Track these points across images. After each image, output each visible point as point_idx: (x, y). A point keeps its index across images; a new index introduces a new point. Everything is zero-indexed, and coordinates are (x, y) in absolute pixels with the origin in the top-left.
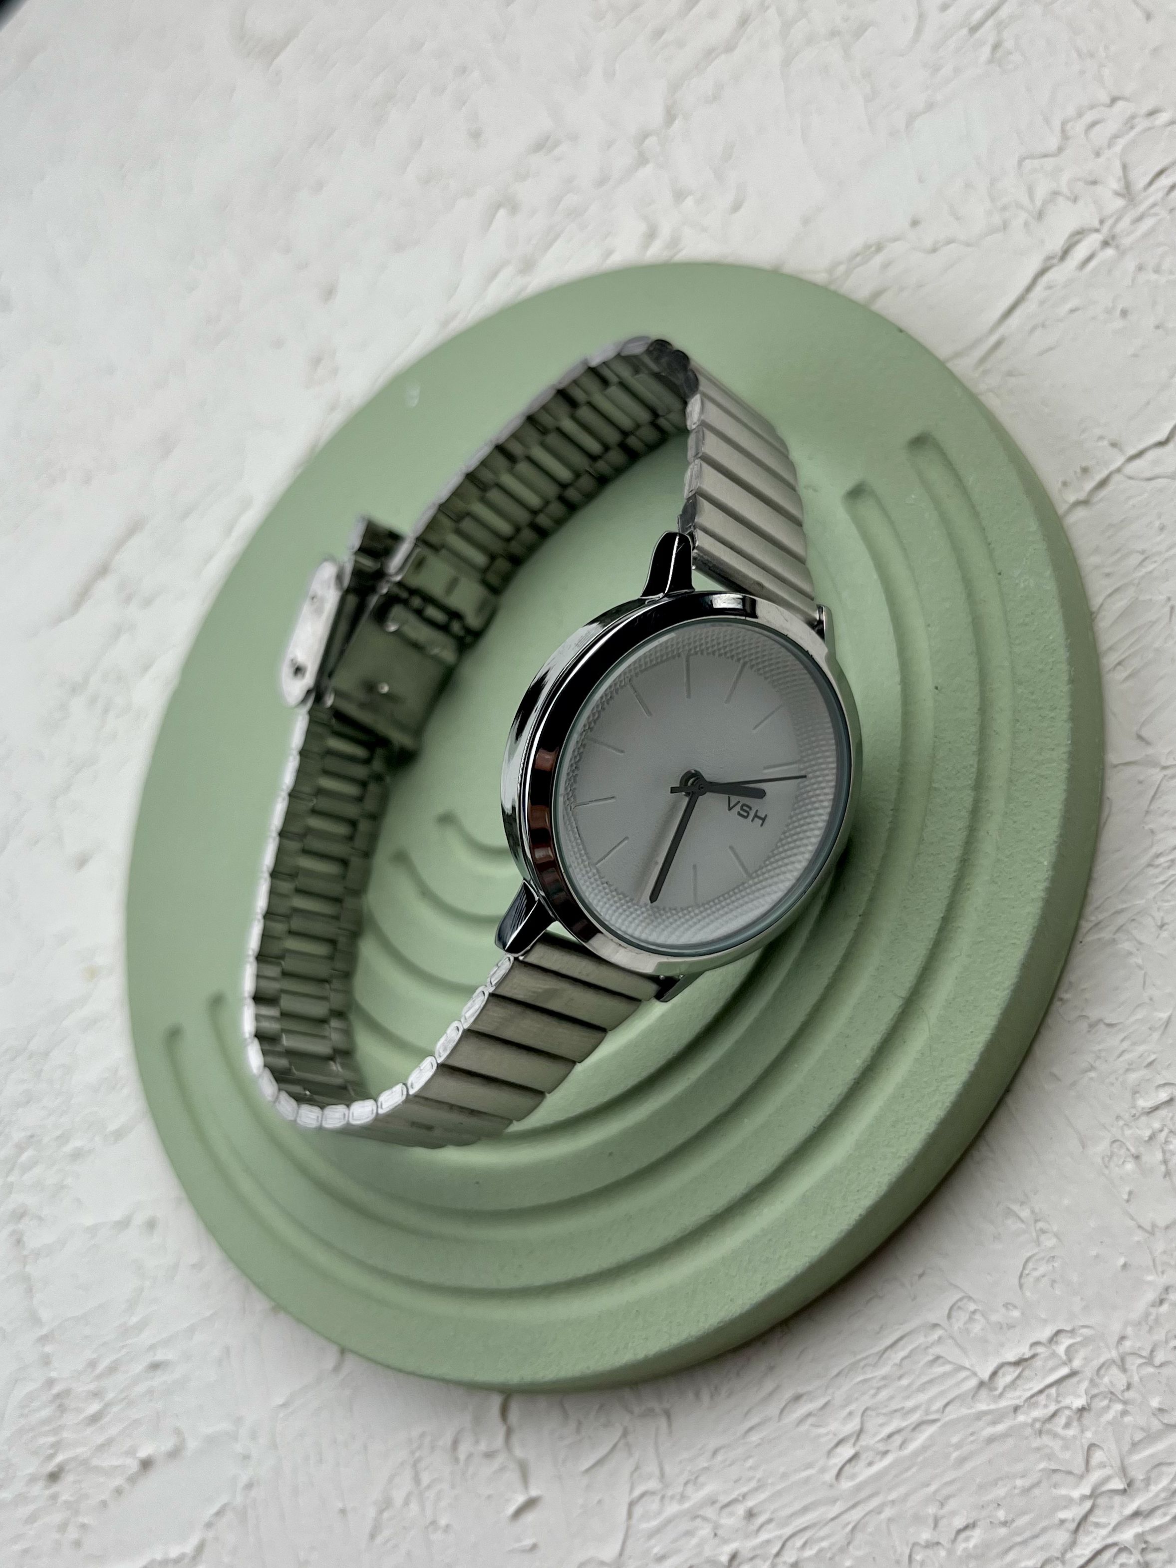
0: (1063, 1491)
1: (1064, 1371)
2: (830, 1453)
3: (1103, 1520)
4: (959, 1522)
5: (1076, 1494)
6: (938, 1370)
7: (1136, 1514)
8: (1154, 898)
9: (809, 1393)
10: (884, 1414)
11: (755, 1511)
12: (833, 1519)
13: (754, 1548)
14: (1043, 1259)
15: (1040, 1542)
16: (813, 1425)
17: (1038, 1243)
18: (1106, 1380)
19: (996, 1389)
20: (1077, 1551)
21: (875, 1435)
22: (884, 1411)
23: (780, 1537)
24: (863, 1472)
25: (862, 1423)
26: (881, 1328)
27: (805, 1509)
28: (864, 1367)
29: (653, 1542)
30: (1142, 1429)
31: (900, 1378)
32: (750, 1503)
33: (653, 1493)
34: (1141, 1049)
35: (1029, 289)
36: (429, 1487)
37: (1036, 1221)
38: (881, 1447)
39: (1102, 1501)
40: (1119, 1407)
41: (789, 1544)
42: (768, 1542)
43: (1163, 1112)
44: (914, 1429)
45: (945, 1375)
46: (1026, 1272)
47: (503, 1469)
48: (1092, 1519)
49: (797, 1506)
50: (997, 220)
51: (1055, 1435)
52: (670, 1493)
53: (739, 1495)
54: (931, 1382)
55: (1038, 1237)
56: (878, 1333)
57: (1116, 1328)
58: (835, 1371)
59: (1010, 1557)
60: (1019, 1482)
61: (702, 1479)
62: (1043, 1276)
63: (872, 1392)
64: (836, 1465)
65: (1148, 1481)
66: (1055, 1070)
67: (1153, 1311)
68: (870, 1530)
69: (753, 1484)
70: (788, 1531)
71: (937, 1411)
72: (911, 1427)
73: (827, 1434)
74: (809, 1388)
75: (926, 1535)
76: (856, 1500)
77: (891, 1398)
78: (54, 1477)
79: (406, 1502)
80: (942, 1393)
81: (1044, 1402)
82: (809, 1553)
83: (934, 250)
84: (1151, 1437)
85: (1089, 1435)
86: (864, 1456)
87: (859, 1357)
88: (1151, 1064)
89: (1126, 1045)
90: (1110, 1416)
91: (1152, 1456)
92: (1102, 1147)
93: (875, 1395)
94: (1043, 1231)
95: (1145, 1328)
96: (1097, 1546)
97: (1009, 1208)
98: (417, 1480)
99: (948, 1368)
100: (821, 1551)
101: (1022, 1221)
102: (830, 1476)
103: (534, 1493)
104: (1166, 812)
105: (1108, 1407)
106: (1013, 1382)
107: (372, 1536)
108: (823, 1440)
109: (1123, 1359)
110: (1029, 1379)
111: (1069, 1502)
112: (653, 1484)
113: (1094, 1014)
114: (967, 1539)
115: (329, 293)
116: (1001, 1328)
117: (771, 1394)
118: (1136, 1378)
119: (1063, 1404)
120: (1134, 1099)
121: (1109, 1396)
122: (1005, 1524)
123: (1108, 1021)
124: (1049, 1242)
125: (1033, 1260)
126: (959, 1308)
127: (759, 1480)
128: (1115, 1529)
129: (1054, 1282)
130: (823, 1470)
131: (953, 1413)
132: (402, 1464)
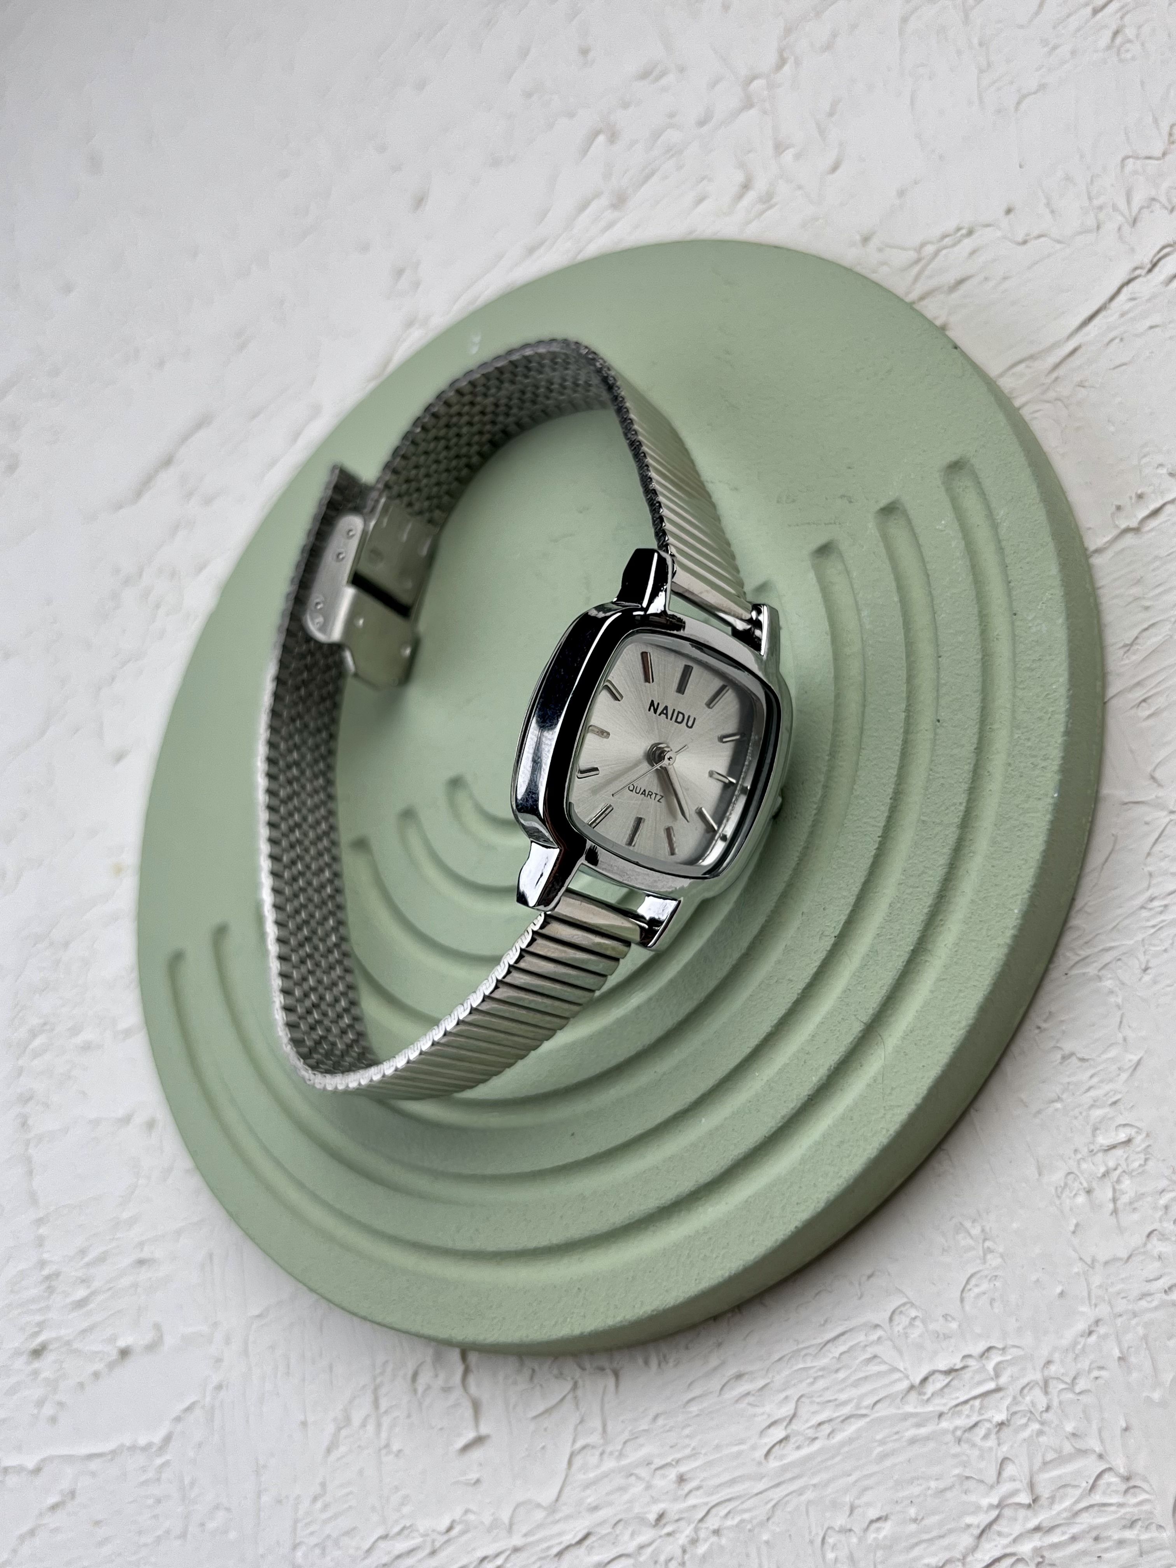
0: (972, 1498)
1: (991, 1385)
2: (762, 1433)
3: (1005, 1530)
4: (873, 1514)
5: (985, 1502)
6: (874, 1368)
7: (1037, 1529)
8: (1143, 940)
9: (751, 1373)
10: (818, 1403)
11: (685, 1477)
12: (757, 1494)
13: (681, 1511)
14: (986, 1277)
15: (945, 1542)
16: (749, 1404)
17: (984, 1261)
18: (1028, 1399)
19: (925, 1394)
20: (978, 1555)
21: (807, 1421)
22: (818, 1400)
23: (706, 1504)
24: (791, 1455)
25: (796, 1408)
26: (826, 1321)
27: (733, 1482)
28: (806, 1355)
29: (588, 1492)
30: (1055, 1451)
31: (837, 1371)
32: (683, 1468)
33: (593, 1447)
34: (1107, 1087)
35: (1112, 298)
36: (386, 1412)
37: (985, 1240)
38: (811, 1433)
39: (1007, 1512)
40: (1036, 1426)
41: (714, 1511)
42: (694, 1507)
43: (1119, 1152)
44: (843, 1421)
45: (879, 1374)
46: (969, 1287)
47: (456, 1405)
48: (995, 1527)
49: (726, 1477)
50: (1091, 222)
51: (974, 1445)
52: (609, 1449)
53: (672, 1460)
54: (866, 1378)
55: (985, 1255)
56: (824, 1325)
57: (1044, 1352)
58: (776, 1357)
59: (916, 1552)
60: (933, 1484)
61: (641, 1440)
62: (984, 1293)
63: (809, 1381)
64: (766, 1444)
65: (1052, 1499)
66: (1023, 1096)
67: (1082, 1341)
68: (789, 1508)
69: (688, 1451)
70: (715, 1499)
71: (866, 1408)
72: (842, 1418)
73: (763, 1414)
74: (749, 1368)
75: (840, 1521)
76: (782, 1479)
77: (827, 1389)
78: (37, 1353)
79: (364, 1425)
80: (873, 1391)
81: (967, 1412)
82: (729, 1523)
83: (1025, 242)
84: (1062, 1459)
85: (1005, 1448)
86: (793, 1440)
87: (801, 1346)
88: (1115, 1103)
89: (1095, 1080)
90: (1026, 1434)
91: (1060, 1477)
92: (1057, 1177)
93: (812, 1384)
94: (990, 1250)
95: (1071, 1356)
96: (997, 1553)
97: (961, 1224)
98: (376, 1403)
99: (883, 1368)
100: (742, 1521)
101: (972, 1238)
102: (760, 1453)
103: (484, 1430)
104: (1166, 857)
105: (1026, 1425)
106: (942, 1389)
107: (329, 1451)
108: (758, 1419)
109: (1046, 1382)
110: (958, 1389)
111: (977, 1509)
112: (595, 1439)
113: (1068, 1046)
114: (878, 1530)
115: (419, 201)
116: (938, 1337)
117: (715, 1369)
118: (1055, 1403)
119: (985, 1417)
120: (1094, 1136)
121: (1029, 1415)
122: (915, 1520)
123: (1079, 1055)
124: (994, 1261)
125: (978, 1276)
126: (901, 1312)
127: (694, 1449)
128: (1015, 1541)
129: (992, 1301)
130: (754, 1448)
131: (883, 1411)
132: (364, 1387)
